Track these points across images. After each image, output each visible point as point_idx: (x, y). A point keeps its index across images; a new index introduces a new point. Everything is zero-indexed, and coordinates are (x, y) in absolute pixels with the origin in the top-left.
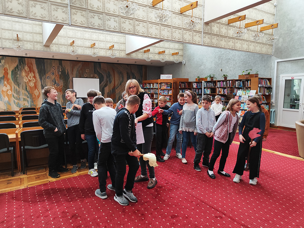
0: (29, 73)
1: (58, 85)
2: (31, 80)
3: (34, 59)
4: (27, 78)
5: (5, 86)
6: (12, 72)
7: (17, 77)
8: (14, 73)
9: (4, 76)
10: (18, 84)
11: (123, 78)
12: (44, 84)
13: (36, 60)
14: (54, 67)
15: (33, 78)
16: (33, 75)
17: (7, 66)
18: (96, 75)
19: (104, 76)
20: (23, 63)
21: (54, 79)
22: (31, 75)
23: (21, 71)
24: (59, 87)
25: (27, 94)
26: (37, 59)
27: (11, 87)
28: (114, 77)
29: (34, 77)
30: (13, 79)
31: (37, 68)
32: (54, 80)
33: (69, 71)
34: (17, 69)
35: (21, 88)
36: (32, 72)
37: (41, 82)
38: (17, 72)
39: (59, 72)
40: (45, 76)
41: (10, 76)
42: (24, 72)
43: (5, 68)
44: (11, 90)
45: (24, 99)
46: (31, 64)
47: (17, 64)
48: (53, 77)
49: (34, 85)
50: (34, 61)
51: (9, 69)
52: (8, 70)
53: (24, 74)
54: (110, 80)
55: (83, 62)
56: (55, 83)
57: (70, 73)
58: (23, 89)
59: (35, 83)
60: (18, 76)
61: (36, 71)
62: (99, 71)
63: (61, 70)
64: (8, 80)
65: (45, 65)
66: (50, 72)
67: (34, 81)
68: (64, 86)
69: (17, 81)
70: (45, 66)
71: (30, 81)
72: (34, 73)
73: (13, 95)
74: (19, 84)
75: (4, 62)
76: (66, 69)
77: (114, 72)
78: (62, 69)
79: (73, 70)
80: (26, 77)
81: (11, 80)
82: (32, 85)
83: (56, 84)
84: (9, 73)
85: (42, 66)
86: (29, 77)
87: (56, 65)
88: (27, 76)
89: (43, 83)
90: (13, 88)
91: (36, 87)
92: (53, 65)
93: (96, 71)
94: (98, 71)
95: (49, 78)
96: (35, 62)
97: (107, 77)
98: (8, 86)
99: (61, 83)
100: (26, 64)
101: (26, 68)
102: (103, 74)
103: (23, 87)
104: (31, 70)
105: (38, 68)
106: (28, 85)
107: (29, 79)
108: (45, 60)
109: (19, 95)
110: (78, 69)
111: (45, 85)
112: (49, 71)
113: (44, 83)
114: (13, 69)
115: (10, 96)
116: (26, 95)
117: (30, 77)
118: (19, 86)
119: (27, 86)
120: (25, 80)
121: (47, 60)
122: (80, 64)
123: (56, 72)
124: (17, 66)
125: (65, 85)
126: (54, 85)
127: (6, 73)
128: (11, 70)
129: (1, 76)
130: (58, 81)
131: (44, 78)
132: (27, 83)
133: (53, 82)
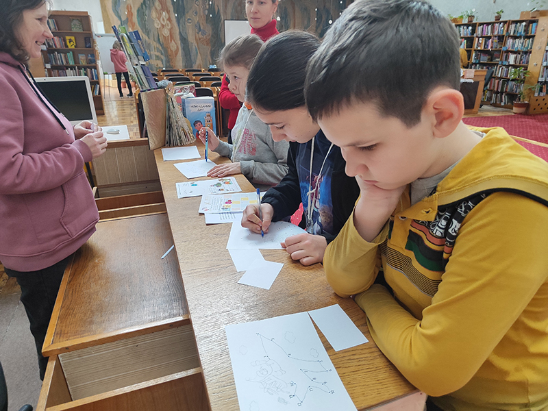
0: (161, 13)
1: (204, 33)
2: (164, 24)
4: (158, 22)
6: (138, 11)
7: (146, 21)
8: (141, 13)
9: (127, 19)
10: (147, 31)
11: (309, 19)
12: (184, 32)
14: (196, 1)
15: (168, 22)
16: (167, 16)
21: (198, 23)
22: (164, 17)
23: (150, 10)
24: (205, 37)
25: (160, 48)
28: (294, 18)
29: (169, 19)
30: (139, 24)
31: (172, 4)
32: (198, 25)
33: (220, 8)
34: (144, 6)
35: (152, 38)
36: (165, 11)
37: (179, 29)
38: (144, 11)
39: (204, 9)
40: (184, 17)
41: (135, 18)
42: (154, 11)
43: (128, 6)
45: (157, 57)
48: (196, 19)
49: (169, 33)
51: (134, 7)
53: (154, 15)
56: (200, 29)
57: (221, 11)
58: (154, 40)
59: (171, 30)
60: (146, 17)
61: (171, 9)
63: (207, 7)
64: (133, 25)
66: (191, 11)
67: (169, 27)
68: (212, 36)
69: (146, 27)
70: (184, 0)
71: (163, 26)
72: (168, 12)
76: (216, 5)
77: (294, 8)
78: (209, 4)
79: (226, 6)
80: (157, 19)
82: (166, 33)
83: (200, 32)
84: (134, 14)
86: (161, 19)
88: (159, 19)
89: (181, 31)
91: (171, 35)
95: (190, 21)
99: (209, 30)
101: (157, 4)
103: (154, 37)
104: (164, 8)
107: (162, 22)
109: (150, 50)
110: (234, 4)
111: (185, 34)
112: (190, 9)
113: (183, 30)
114: (138, 6)
116: (158, 50)
117: (163, 20)
118: (148, 35)
120: (157, 25)
123: (200, 9)
125: (214, 33)
126: (198, 33)
127: (130, 13)
128: (137, 8)
129: (124, 18)
130: (203, 25)
131: (183, 21)
132: (159, 29)
133: (196, 28)
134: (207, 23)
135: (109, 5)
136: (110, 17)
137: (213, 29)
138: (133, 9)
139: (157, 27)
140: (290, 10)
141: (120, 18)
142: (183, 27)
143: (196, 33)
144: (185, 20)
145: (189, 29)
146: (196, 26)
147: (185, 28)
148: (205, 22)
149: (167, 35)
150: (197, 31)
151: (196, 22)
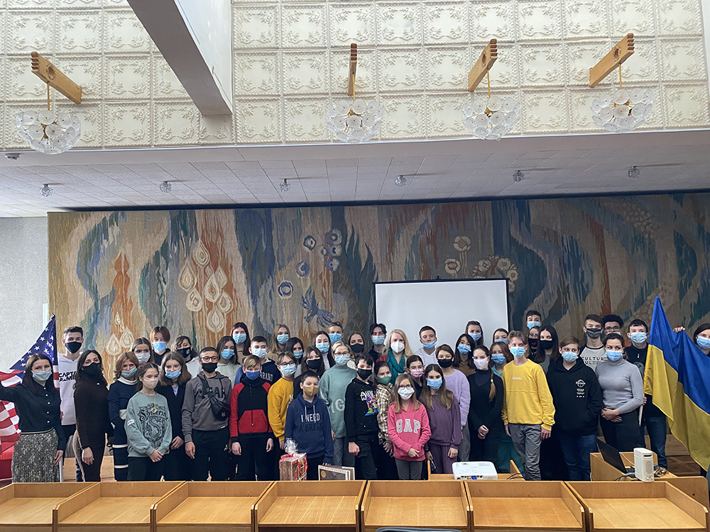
0: (209, 273)
1: (325, 320)
2: (214, 301)
3: (231, 211)
4: (197, 295)
5: (114, 335)
6: (145, 271)
7: (163, 294)
8: (152, 275)
9: (113, 292)
10: (164, 321)
11: (653, 266)
12: (269, 317)
13: (236, 214)
14: (309, 237)
15: (225, 295)
16: (224, 280)
17: (127, 250)
18: (504, 263)
19: (547, 262)
20: (186, 234)
21: (309, 292)
22: (215, 282)
23: (178, 266)
26: (242, 210)
28: (604, 265)
29: (229, 288)
30: (144, 303)
31: (241, 250)
32: (309, 299)
33: (373, 252)
34: (162, 259)
36: (219, 268)
37: (256, 310)
38: (161, 272)
39: (329, 257)
40: (270, 281)
41: (135, 290)
42: (187, 269)
43: (119, 262)
46: (219, 233)
47: (162, 240)
48: (305, 284)
49: (224, 322)
50: (228, 220)
51: (134, 263)
52: (131, 264)
53: (187, 278)
54: (579, 280)
55: (441, 204)
56: (314, 310)
57: (377, 260)
59: (230, 317)
60: (165, 287)
61: (237, 261)
62: (520, 240)
63: (338, 251)
64: (127, 305)
65: (274, 232)
66: (293, 263)
67: (227, 308)
69: (161, 311)
70: (275, 238)
71: (210, 306)
72: (228, 270)
74: (166, 323)
75: (120, 236)
76: (361, 244)
77: (599, 238)
78: (343, 245)
79: (391, 245)
80: (195, 290)
81: (139, 309)
82: (216, 323)
83: (316, 316)
84: (132, 279)
85: (260, 240)
86: (207, 288)
87: (317, 227)
88: (199, 288)
89: (261, 315)
92: (308, 230)
93: (505, 241)
94: (513, 241)
95: (287, 290)
96: (233, 224)
97: (565, 268)
98: (127, 333)
99: (340, 310)
100: (200, 234)
101: (199, 251)
102: (540, 254)
104: (217, 260)
105: (243, 248)
106: (201, 327)
107: (208, 296)
108: (275, 212)
110: (415, 238)
111: (270, 322)
112: (289, 259)
113: (265, 314)
114: (147, 259)
117: (212, 290)
119: (197, 330)
120: (193, 304)
121: (282, 210)
122: (426, 217)
123: (317, 258)
124: (165, 245)
125: (357, 317)
126: (308, 320)
127: (123, 280)
128: (141, 265)
129: (103, 292)
130: (325, 299)
131: (268, 291)
132: (197, 315)
133: (303, 305)
134: (335, 291)
135: (71, 259)
136: (68, 288)
137: (351, 308)
138: (131, 269)
139: (192, 309)
140: (587, 244)
141: (94, 292)
142: (266, 306)
143: (304, 321)
144: (272, 287)
145: (284, 310)
146: (303, 301)
147: (271, 307)
148: (330, 290)
149: (219, 330)
150: (305, 315)
151: (305, 290)
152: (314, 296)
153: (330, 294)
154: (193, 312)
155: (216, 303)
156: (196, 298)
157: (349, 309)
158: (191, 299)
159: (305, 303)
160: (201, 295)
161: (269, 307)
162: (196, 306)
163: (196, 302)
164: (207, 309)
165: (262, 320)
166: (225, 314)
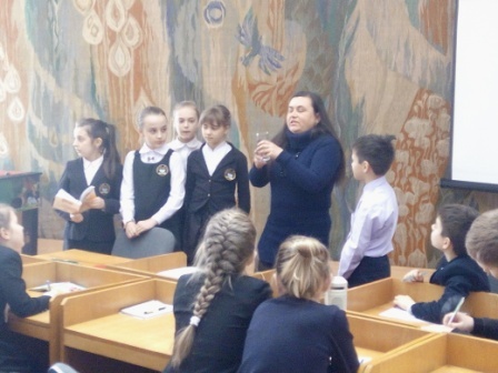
1: (272, 61)
2: (117, 30)
4: (96, 21)
7: (53, 19)
10: (55, 57)
12: (190, 56)
15: (132, 21)
21: (249, 18)
24: (275, 76)
27: (24, 79)
32: (249, 31)
37: (172, 45)
44: (23, 95)
49: (130, 62)
56: (256, 47)
58: (76, 91)
59: (138, 54)
67: (134, 42)
69: (52, 43)
71: (112, 37)
73: (32, 129)
74: (58, 61)
80: (93, 13)
81: (25, 41)
82: (121, 62)
83: (257, 58)
86: (109, 11)
88: (99, 9)
89: (179, 52)
90: (31, 84)
91: (140, 76)
95: (217, 13)
98: (12, 72)
99: (295, 48)
103: (76, 79)
106: (102, 68)
107: (111, 22)
109: (58, 130)
111: (191, 65)
113: (185, 50)
115: (17, 131)
117: (116, 14)
118: (57, 73)
119: (97, 71)
125: (321, 61)
126: (246, 63)
130: (272, 29)
131: (190, 16)
132: (96, 50)
133: (239, 39)
134: (288, 17)
137: (312, 45)
139: (90, 40)
142: (186, 39)
143: (240, 64)
144: (197, 9)
145: (211, 45)
146: (240, 32)
147: (193, 41)
148: (281, 16)
149: (125, 72)
150: (242, 54)
151: (243, 14)
152: (256, 25)
153: (280, 22)
154: (91, 46)
155: (120, 33)
156: (95, 26)
157: (309, 47)
158: (89, 26)
159: (241, 35)
160: (101, 19)
161: (191, 39)
162: (95, 35)
163: (94, 31)
164: (109, 42)
165: (180, 61)
166: (132, 50)
